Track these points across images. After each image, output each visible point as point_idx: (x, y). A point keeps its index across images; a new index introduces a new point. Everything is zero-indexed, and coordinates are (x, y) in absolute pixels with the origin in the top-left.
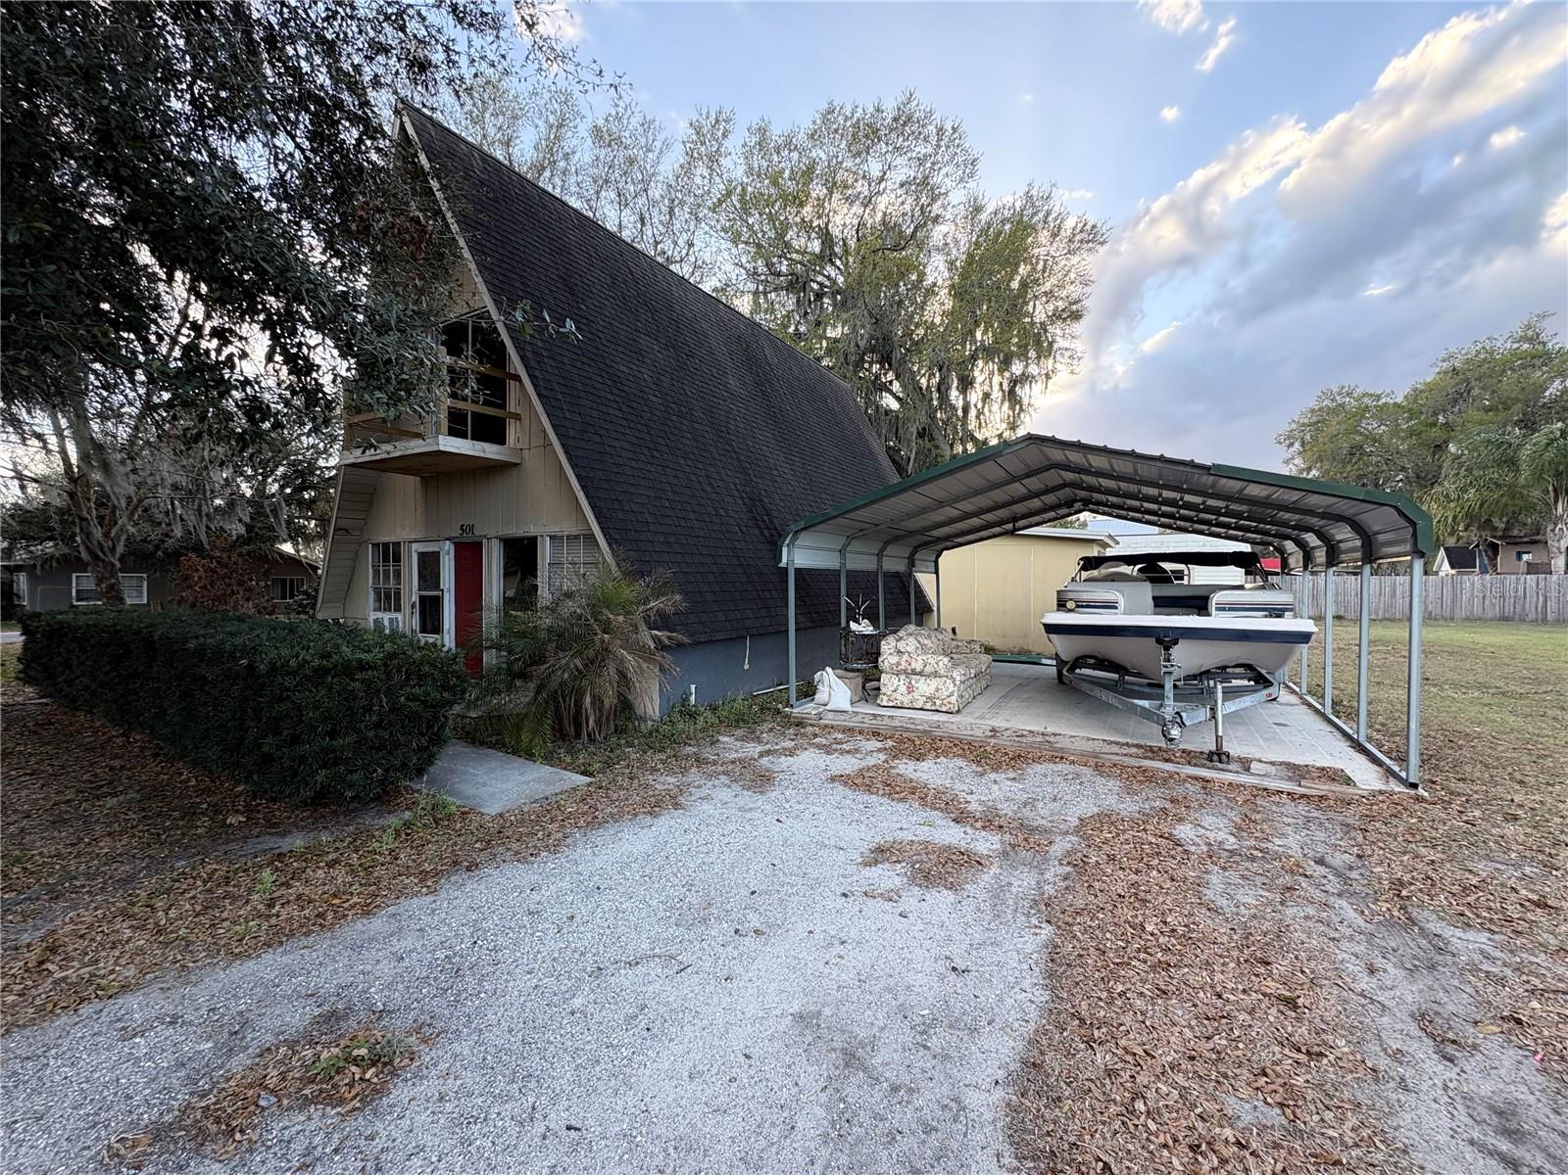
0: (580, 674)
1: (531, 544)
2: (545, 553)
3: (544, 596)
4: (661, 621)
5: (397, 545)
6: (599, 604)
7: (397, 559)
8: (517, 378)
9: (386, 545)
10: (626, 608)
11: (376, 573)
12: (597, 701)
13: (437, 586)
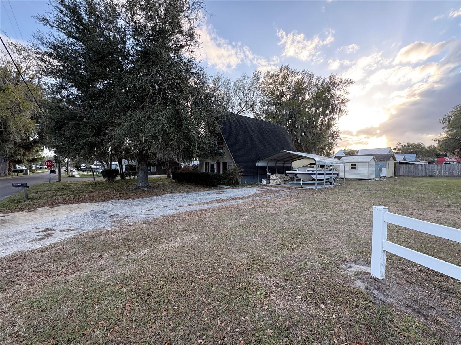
0: (232, 178)
1: (226, 163)
2: (228, 164)
3: (228, 169)
4: (241, 172)
5: (208, 163)
6: (234, 170)
7: (208, 164)
8: (224, 141)
9: (207, 163)
10: (237, 171)
11: (205, 166)
12: (234, 181)
13: (214, 168)
